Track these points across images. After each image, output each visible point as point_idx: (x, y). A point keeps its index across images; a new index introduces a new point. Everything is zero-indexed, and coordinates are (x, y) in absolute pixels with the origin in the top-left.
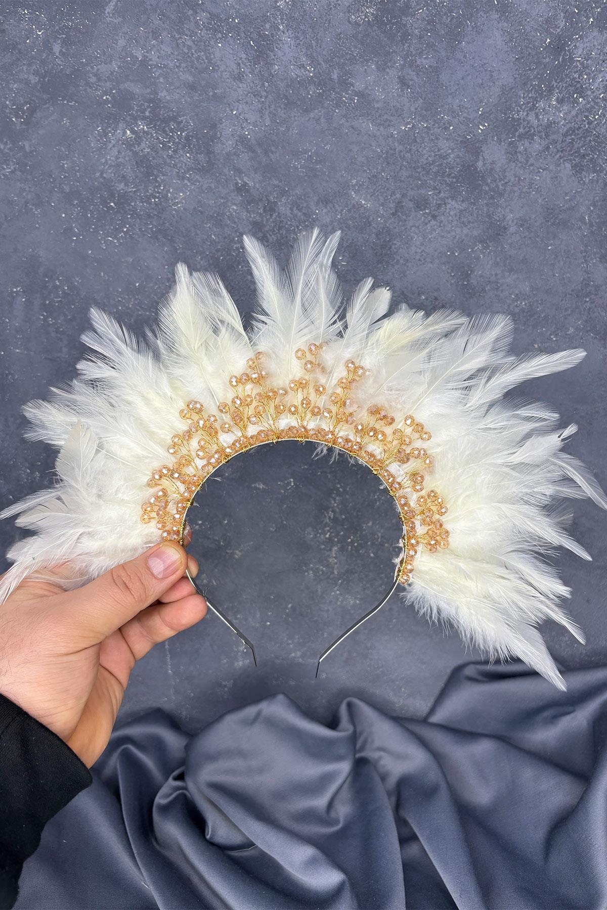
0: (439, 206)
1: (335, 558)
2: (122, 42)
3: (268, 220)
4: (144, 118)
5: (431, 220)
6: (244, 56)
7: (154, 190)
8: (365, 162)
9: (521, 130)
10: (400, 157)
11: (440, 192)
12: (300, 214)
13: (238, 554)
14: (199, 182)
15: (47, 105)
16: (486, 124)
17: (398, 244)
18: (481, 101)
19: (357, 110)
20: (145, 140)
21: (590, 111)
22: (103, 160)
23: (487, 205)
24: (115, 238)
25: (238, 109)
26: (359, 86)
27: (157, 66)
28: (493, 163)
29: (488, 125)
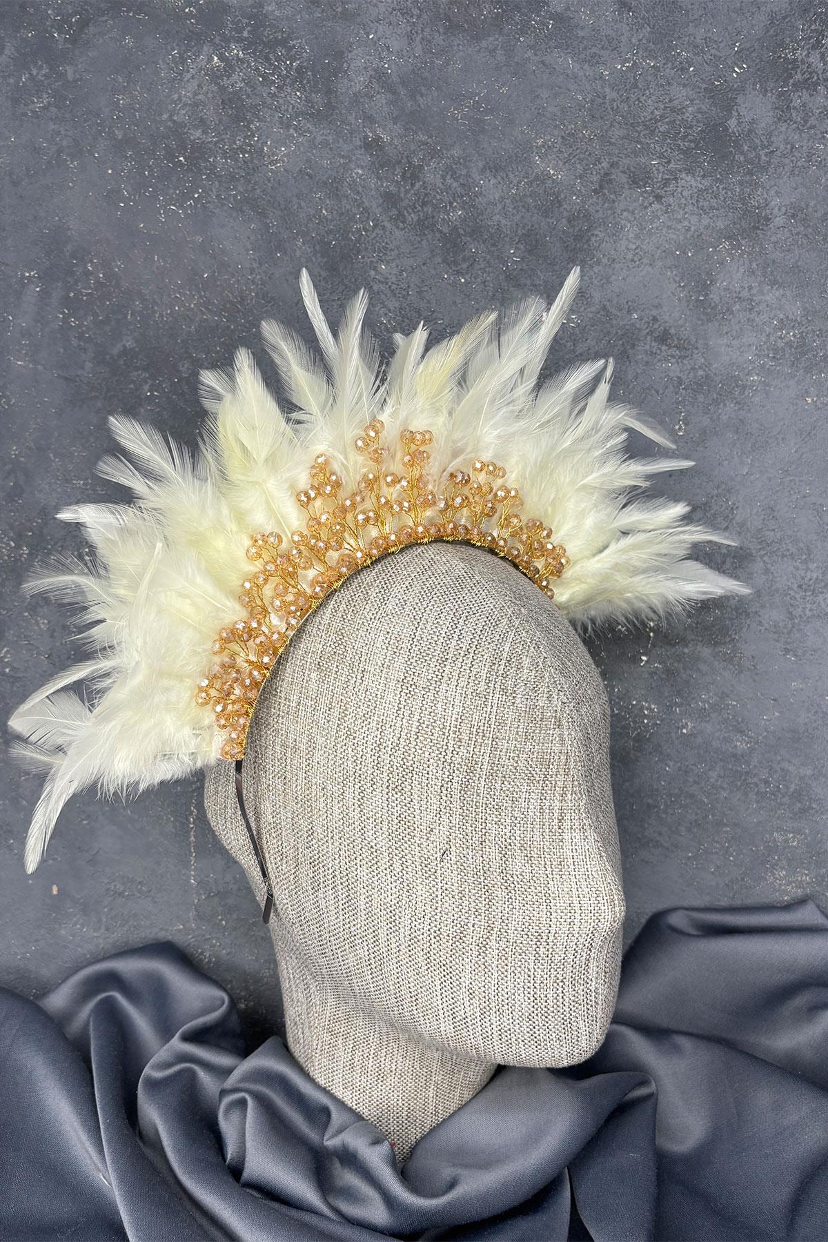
0: (666, 183)
3: (407, 192)
4: (239, 40)
5: (653, 203)
7: (244, 141)
8: (559, 114)
9: (798, 77)
10: (612, 108)
11: (669, 162)
12: (455, 184)
14: (311, 133)
15: (104, 18)
16: (745, 66)
17: (601, 235)
18: (739, 33)
19: (552, 39)
20: (238, 70)
22: (176, 97)
23: (741, 183)
24: (181, 206)
25: (376, 32)
26: (557, 5)
28: (753, 122)
29: (748, 67)
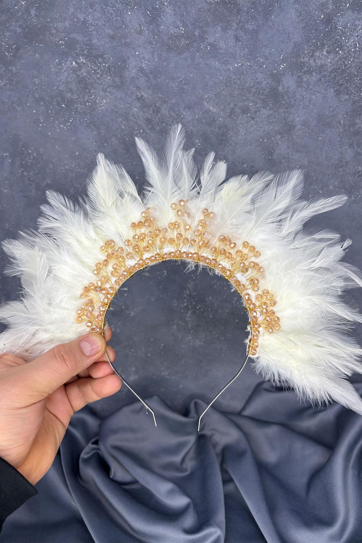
0: (256, 112)
1: (190, 317)
2: (72, 10)
3: (155, 118)
4: (83, 55)
5: (251, 121)
6: (143, 20)
7: (88, 98)
8: (213, 85)
9: (305, 69)
10: (234, 83)
11: (256, 104)
12: (174, 114)
13: (133, 314)
14: (115, 94)
15: (27, 46)
16: (285, 65)
17: (231, 134)
18: (282, 51)
19: (209, 54)
20: (83, 68)
21: (346, 58)
22: (59, 79)
23: (284, 112)
24: (65, 125)
25: (139, 51)
26: (211, 40)
27: (92, 24)
28: (288, 87)
29: (286, 65)
